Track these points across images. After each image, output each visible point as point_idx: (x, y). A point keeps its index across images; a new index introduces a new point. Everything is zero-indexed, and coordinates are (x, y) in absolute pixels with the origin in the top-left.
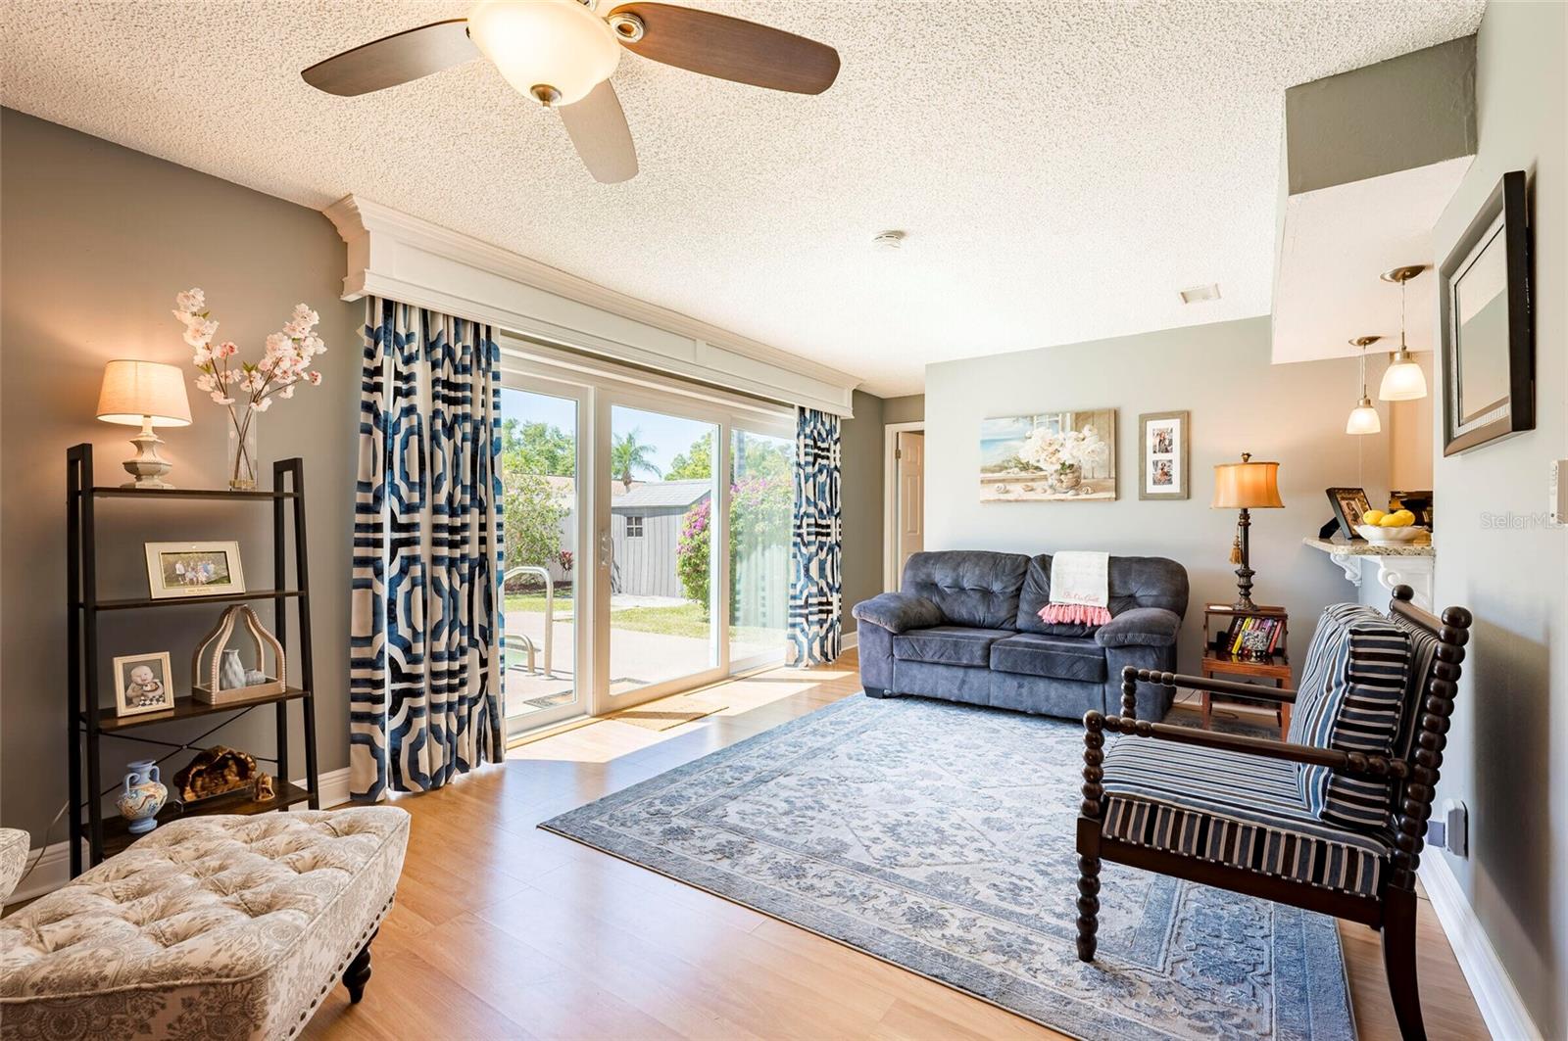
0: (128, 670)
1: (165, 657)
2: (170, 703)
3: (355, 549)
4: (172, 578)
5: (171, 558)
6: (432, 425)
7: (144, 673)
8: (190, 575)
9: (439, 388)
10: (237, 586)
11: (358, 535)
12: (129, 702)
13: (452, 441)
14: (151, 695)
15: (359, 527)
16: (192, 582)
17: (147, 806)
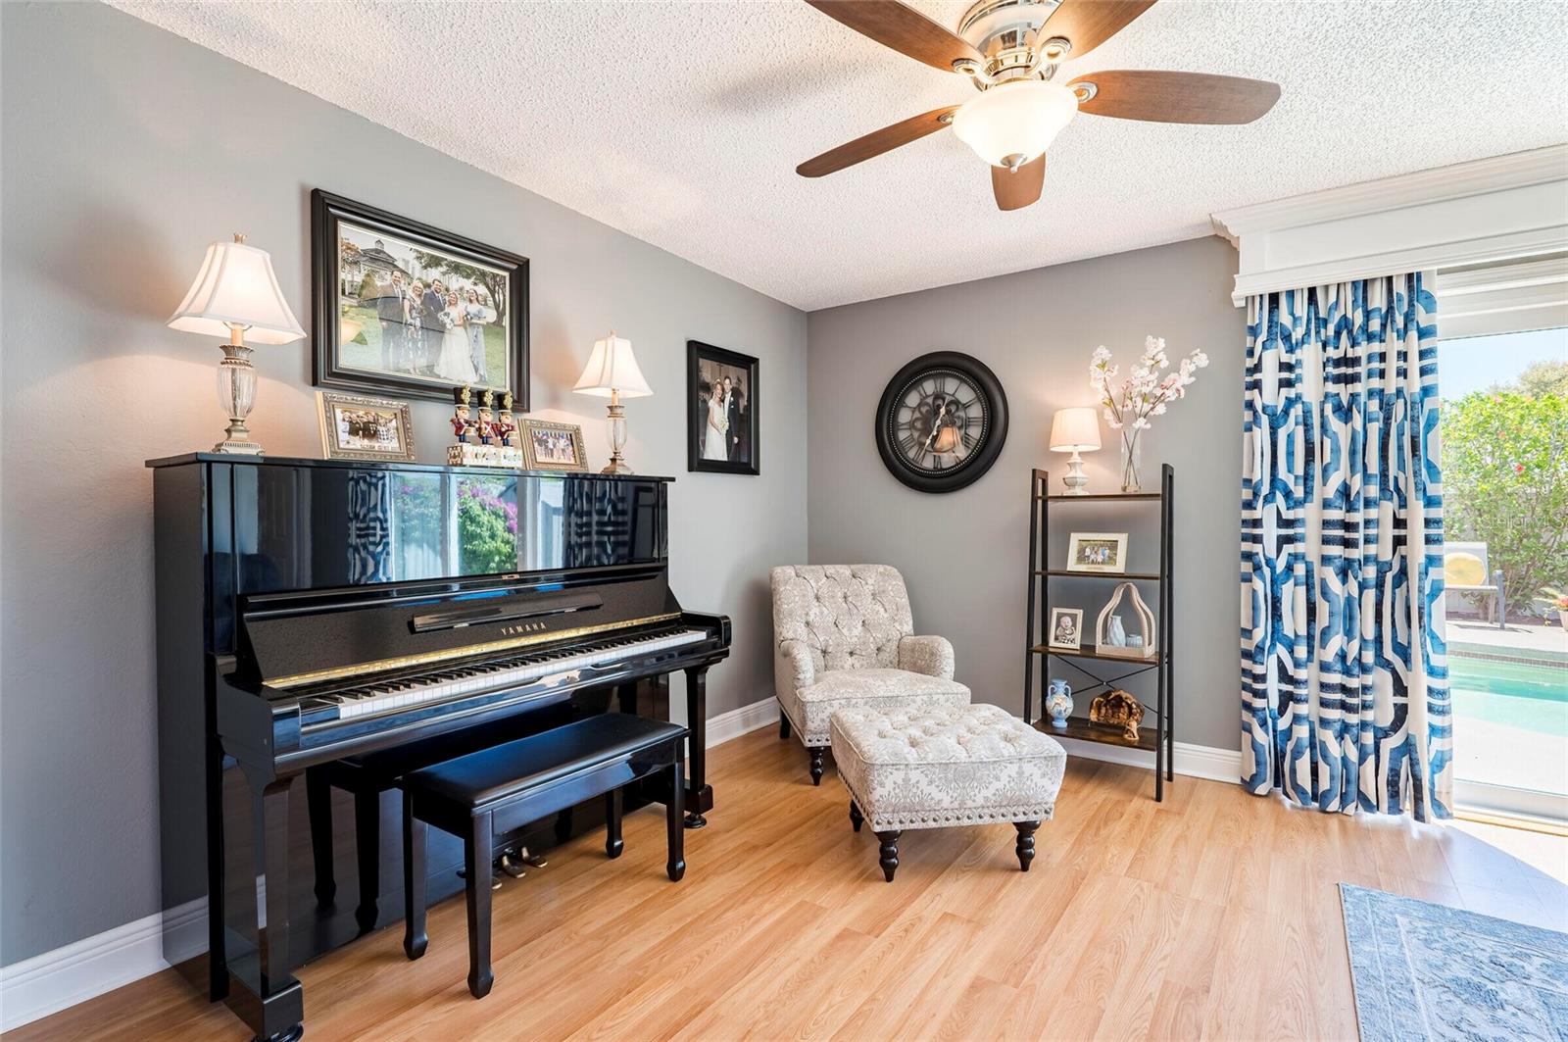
0: (1060, 616)
1: (1080, 613)
2: (1077, 645)
3: (1243, 544)
4: (1082, 558)
5: (1084, 543)
6: (1322, 411)
7: (1067, 621)
8: (1092, 557)
9: (1330, 369)
10: (1119, 567)
11: (1244, 530)
12: (1056, 639)
13: (1349, 424)
14: (1069, 637)
15: (1245, 522)
16: (1093, 562)
17: (1055, 709)
